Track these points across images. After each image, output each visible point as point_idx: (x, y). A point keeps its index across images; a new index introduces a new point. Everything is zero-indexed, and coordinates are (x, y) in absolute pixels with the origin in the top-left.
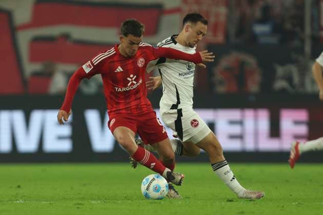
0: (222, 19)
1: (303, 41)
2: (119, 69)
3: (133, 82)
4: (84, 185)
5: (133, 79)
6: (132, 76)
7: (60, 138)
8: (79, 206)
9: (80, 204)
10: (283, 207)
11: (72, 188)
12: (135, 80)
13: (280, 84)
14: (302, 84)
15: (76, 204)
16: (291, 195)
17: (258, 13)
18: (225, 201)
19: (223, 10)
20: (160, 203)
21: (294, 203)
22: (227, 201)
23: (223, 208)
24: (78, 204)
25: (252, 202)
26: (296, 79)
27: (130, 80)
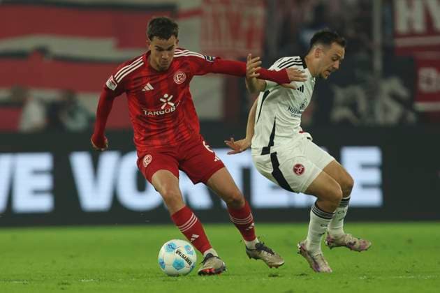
0: (259, 23)
1: (370, 52)
2: (149, 87)
3: (168, 104)
4: (72, 257)
5: (169, 100)
6: (166, 96)
7: (37, 192)
8: (64, 286)
9: (65, 284)
10: (347, 283)
11: (54, 262)
12: (171, 101)
13: (340, 113)
14: (371, 112)
15: (59, 284)
16: (357, 267)
17: (308, 16)
18: (267, 275)
19: (259, 12)
20: (176, 280)
21: (361, 278)
22: (270, 276)
23: (264, 285)
24: (63, 284)
25: (304, 277)
26: (363, 106)
27: (164, 101)
